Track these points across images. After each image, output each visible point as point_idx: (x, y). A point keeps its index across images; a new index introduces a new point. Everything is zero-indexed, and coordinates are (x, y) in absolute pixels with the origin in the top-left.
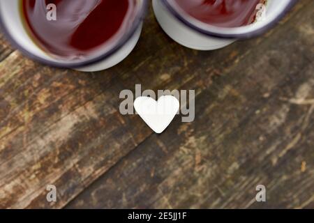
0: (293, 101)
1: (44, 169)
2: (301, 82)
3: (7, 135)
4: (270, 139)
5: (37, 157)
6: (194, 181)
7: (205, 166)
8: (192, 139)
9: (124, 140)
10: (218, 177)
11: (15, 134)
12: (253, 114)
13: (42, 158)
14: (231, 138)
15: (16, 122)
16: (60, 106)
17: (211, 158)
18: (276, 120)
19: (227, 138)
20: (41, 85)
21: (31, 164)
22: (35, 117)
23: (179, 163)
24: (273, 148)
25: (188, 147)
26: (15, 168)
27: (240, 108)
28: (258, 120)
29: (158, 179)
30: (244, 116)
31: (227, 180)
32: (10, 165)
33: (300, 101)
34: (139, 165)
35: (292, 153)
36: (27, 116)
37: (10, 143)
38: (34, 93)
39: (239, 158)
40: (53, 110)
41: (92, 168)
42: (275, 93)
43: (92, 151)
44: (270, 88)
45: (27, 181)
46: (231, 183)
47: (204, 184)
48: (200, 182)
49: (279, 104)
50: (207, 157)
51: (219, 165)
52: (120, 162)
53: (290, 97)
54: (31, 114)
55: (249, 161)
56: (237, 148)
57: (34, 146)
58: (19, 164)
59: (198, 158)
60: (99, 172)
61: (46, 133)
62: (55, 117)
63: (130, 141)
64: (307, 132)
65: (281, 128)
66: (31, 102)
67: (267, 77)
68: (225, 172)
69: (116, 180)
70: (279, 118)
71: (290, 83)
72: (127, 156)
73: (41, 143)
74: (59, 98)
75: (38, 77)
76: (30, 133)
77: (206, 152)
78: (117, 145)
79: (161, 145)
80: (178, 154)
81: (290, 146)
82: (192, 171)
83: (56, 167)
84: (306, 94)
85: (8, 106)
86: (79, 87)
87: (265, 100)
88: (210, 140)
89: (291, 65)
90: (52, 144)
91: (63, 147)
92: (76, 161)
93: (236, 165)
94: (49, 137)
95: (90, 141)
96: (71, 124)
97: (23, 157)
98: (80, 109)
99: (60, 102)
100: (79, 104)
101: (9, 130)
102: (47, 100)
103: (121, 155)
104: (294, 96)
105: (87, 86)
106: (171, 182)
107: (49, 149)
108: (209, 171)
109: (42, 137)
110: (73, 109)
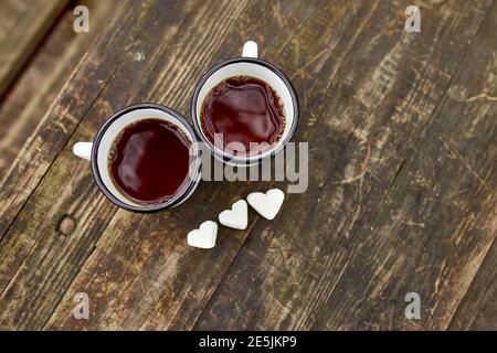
0: (344, 182)
1: (166, 305)
2: (345, 164)
3: (127, 288)
4: (337, 218)
5: (156, 298)
6: (289, 273)
7: (292, 258)
8: (275, 240)
9: (222, 259)
10: (307, 263)
11: (133, 285)
12: (316, 203)
13: (161, 297)
14: (305, 229)
15: (131, 275)
16: (162, 250)
17: (295, 250)
18: (336, 202)
19: (302, 230)
20: (141, 239)
21: (154, 305)
22: (145, 265)
23: (271, 262)
24: (342, 224)
25: (274, 248)
26: (142, 312)
27: (304, 202)
28: (322, 207)
29: (259, 282)
30: (310, 208)
31: (314, 263)
32: (137, 312)
33: (350, 180)
34: (240, 275)
35: (359, 223)
36: (138, 267)
37: (131, 293)
38: (137, 247)
39: (318, 242)
40: (158, 255)
41: (203, 291)
42: (327, 181)
43: (199, 278)
44: (322, 178)
45: (154, 320)
46: (318, 264)
47: (297, 272)
48: (293, 273)
49: (334, 188)
50: (292, 250)
51: (303, 253)
52: (224, 278)
53: (340, 180)
54: (141, 264)
55: (327, 242)
56: (313, 235)
57: (152, 289)
58: (145, 308)
59: (285, 253)
60: (211, 292)
61: (158, 276)
62: (160, 260)
63: (226, 259)
64: (365, 202)
65: (343, 206)
66: (138, 255)
67: (317, 170)
68: (311, 257)
69: (225, 294)
70: (338, 199)
71: (336, 169)
72: (228, 272)
73: (157, 284)
74: (158, 245)
75: (137, 233)
76: (145, 280)
77: (289, 246)
78: (217, 265)
79: (252, 253)
80: (267, 256)
81: (355, 218)
82: (284, 266)
83: (174, 300)
84: (352, 173)
85: (122, 264)
86: (172, 229)
87: (322, 189)
88: (289, 236)
89: (332, 154)
90: (165, 283)
91: (174, 283)
92: (189, 289)
93: (317, 249)
94: (162, 278)
95: (195, 270)
96: (175, 261)
97: (145, 302)
98: (178, 247)
99: (161, 247)
100: (176, 243)
101: (127, 283)
102: (150, 249)
103: (223, 273)
104: (344, 178)
105: (178, 227)
106: (270, 280)
107: (164, 288)
108: (297, 261)
109: (155, 280)
110: (173, 249)
